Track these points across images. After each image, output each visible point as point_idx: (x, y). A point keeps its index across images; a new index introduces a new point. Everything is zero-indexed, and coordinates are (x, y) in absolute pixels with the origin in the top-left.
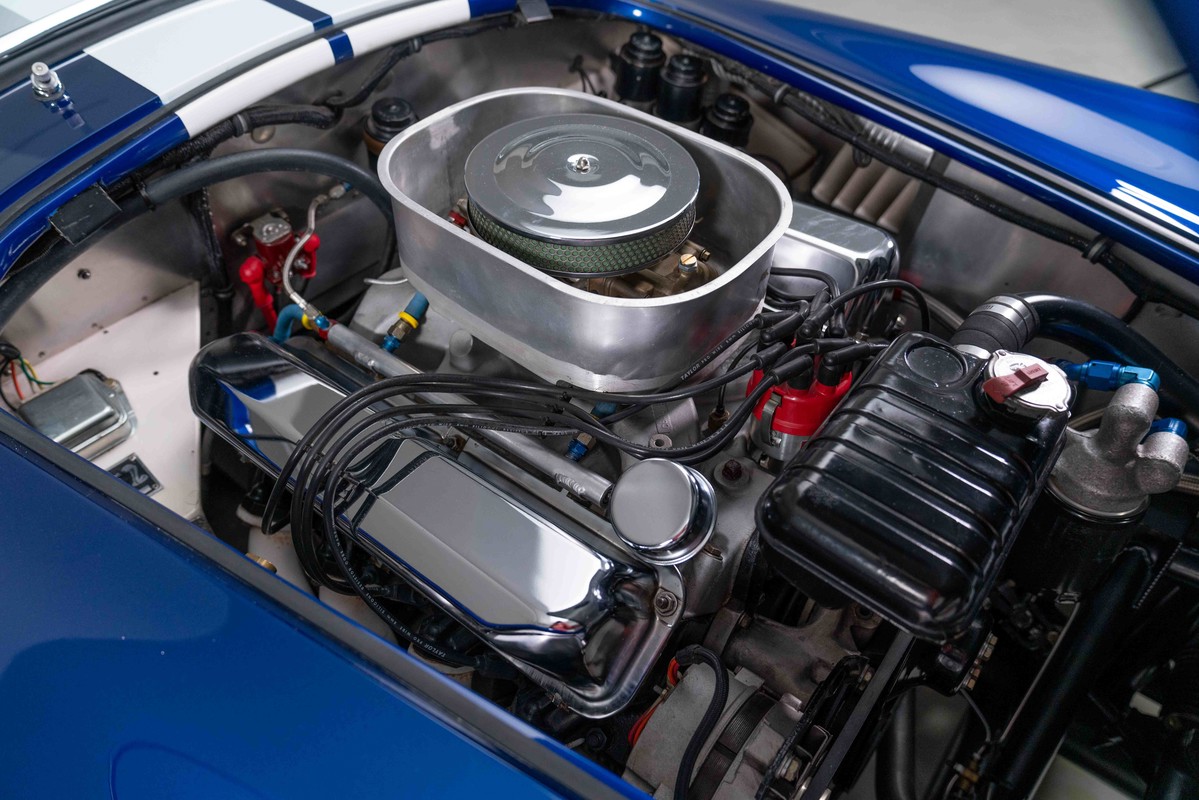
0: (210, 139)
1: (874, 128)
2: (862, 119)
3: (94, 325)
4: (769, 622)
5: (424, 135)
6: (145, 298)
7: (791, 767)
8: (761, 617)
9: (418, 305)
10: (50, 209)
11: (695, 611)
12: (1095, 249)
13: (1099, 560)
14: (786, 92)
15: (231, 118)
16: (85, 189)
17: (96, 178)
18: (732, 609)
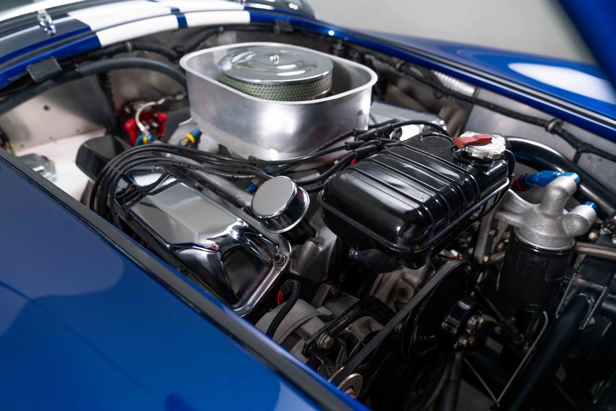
0: (112, 49)
1: (442, 77)
2: (436, 73)
3: (51, 138)
4: (350, 296)
5: (211, 54)
6: (78, 131)
7: (326, 339)
8: (345, 294)
9: (196, 131)
10: (28, 64)
11: (300, 273)
12: (551, 126)
13: (547, 280)
14: (402, 65)
15: (124, 43)
16: (47, 58)
17: (53, 54)
18: (327, 284)
